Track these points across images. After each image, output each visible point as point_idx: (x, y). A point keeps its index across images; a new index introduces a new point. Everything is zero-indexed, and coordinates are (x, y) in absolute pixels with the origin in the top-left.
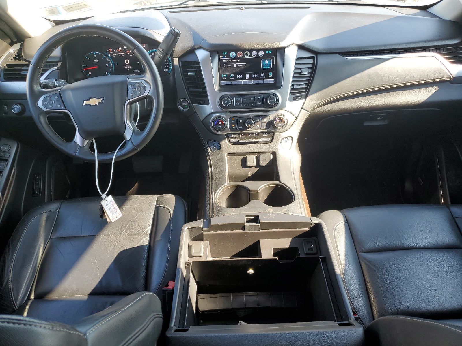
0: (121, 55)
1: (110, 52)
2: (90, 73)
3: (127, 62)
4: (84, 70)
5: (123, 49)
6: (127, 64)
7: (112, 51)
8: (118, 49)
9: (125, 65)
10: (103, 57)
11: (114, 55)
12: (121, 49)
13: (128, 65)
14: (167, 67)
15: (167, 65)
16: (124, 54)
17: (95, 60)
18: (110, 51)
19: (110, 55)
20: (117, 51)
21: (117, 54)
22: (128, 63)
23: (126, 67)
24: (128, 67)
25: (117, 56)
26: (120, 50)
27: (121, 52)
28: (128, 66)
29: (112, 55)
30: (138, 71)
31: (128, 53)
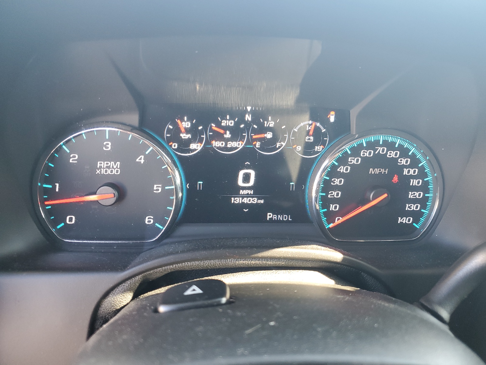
0: (226, 149)
1: (180, 132)
2: (71, 220)
3: (247, 178)
4: (44, 206)
5: (237, 124)
6: (244, 188)
7: (187, 131)
8: (219, 125)
9: (236, 190)
10: (144, 154)
11: (197, 147)
12: (231, 123)
13: (245, 192)
14: (413, 207)
15: (415, 201)
16: (239, 145)
17: (104, 164)
18: (177, 130)
19: (175, 146)
20: (211, 130)
21: (208, 142)
22: (252, 183)
23: (237, 200)
24: (246, 200)
25: (207, 151)
26: (226, 128)
27: (228, 135)
28: (248, 196)
29: (184, 145)
30: (285, 218)
31: (258, 144)
